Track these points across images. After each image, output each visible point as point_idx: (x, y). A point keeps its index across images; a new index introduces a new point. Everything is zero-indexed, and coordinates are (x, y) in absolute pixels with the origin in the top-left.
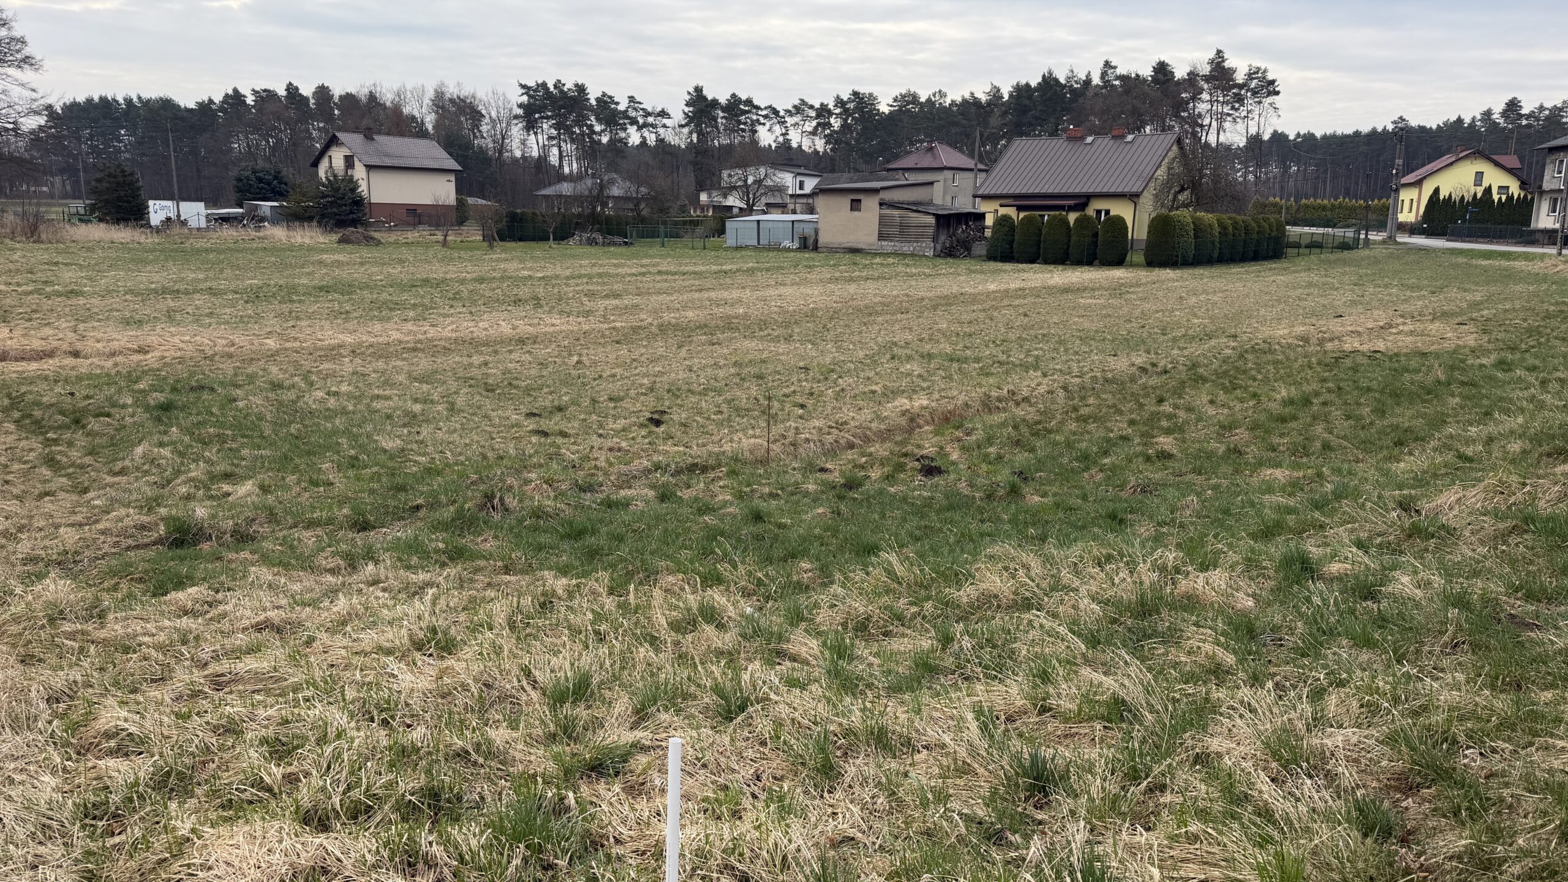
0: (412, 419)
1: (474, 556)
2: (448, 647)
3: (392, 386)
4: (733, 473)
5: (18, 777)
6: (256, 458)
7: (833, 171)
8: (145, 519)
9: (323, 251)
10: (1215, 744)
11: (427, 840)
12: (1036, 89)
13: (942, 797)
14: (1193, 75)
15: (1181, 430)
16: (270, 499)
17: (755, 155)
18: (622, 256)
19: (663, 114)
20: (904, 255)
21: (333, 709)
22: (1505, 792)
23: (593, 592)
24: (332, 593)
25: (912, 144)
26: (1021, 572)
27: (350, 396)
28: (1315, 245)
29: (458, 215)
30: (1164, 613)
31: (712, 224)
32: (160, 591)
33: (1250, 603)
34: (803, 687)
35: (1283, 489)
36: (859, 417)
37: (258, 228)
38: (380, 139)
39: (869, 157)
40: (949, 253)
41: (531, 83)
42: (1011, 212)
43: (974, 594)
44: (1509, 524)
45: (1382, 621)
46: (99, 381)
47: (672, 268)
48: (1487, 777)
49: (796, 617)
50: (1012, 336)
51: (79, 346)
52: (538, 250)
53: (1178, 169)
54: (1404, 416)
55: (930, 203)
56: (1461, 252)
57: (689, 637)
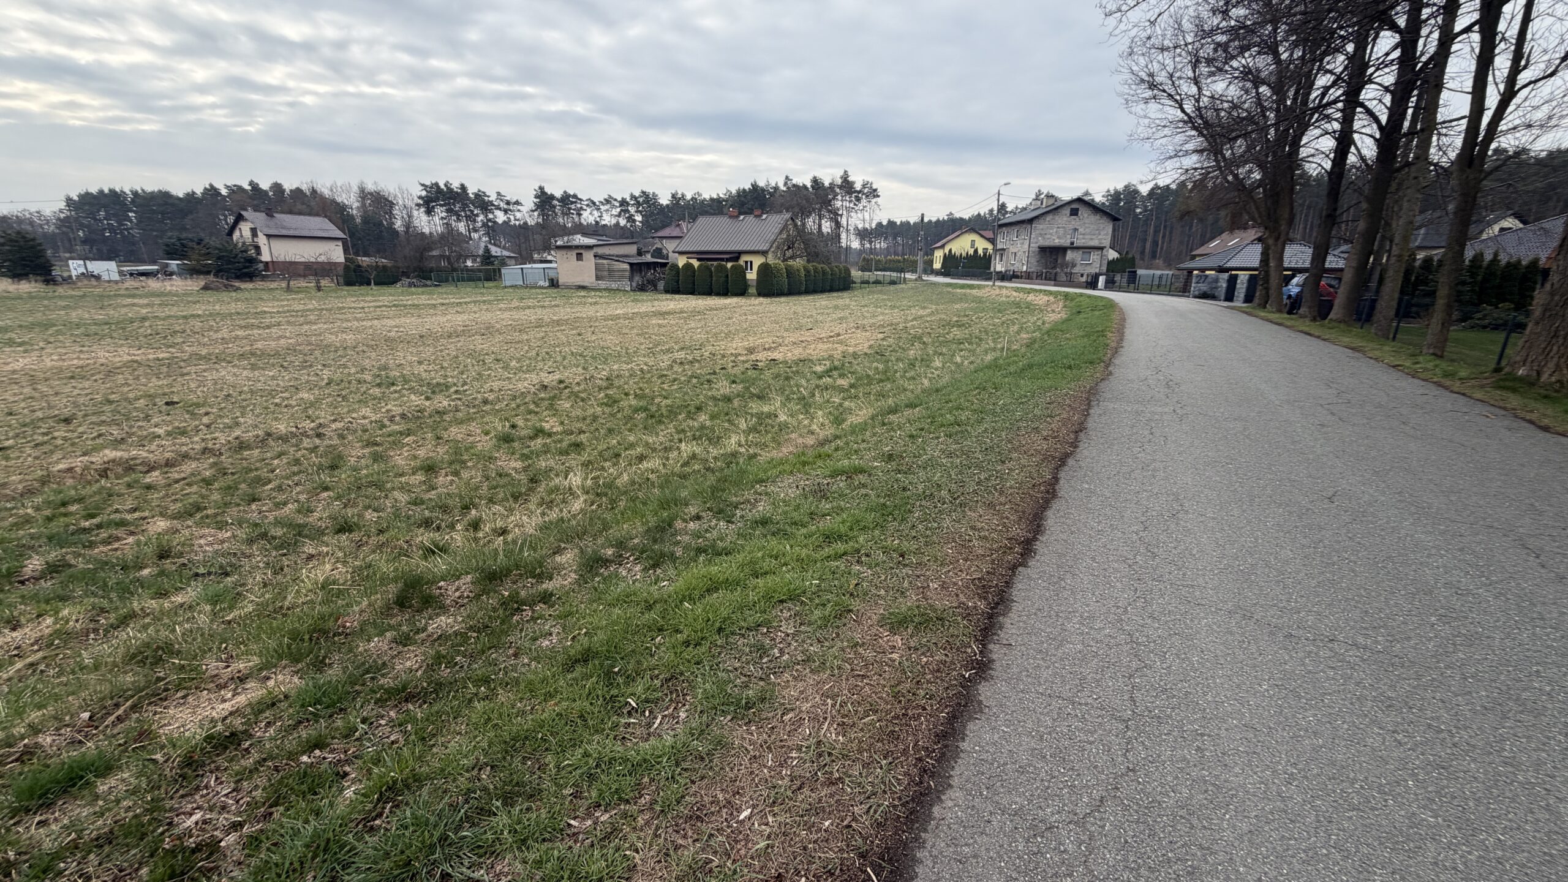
20: (612, 290)
29: (347, 269)
38: (280, 216)
40: (642, 288)
41: (428, 183)
55: (628, 256)
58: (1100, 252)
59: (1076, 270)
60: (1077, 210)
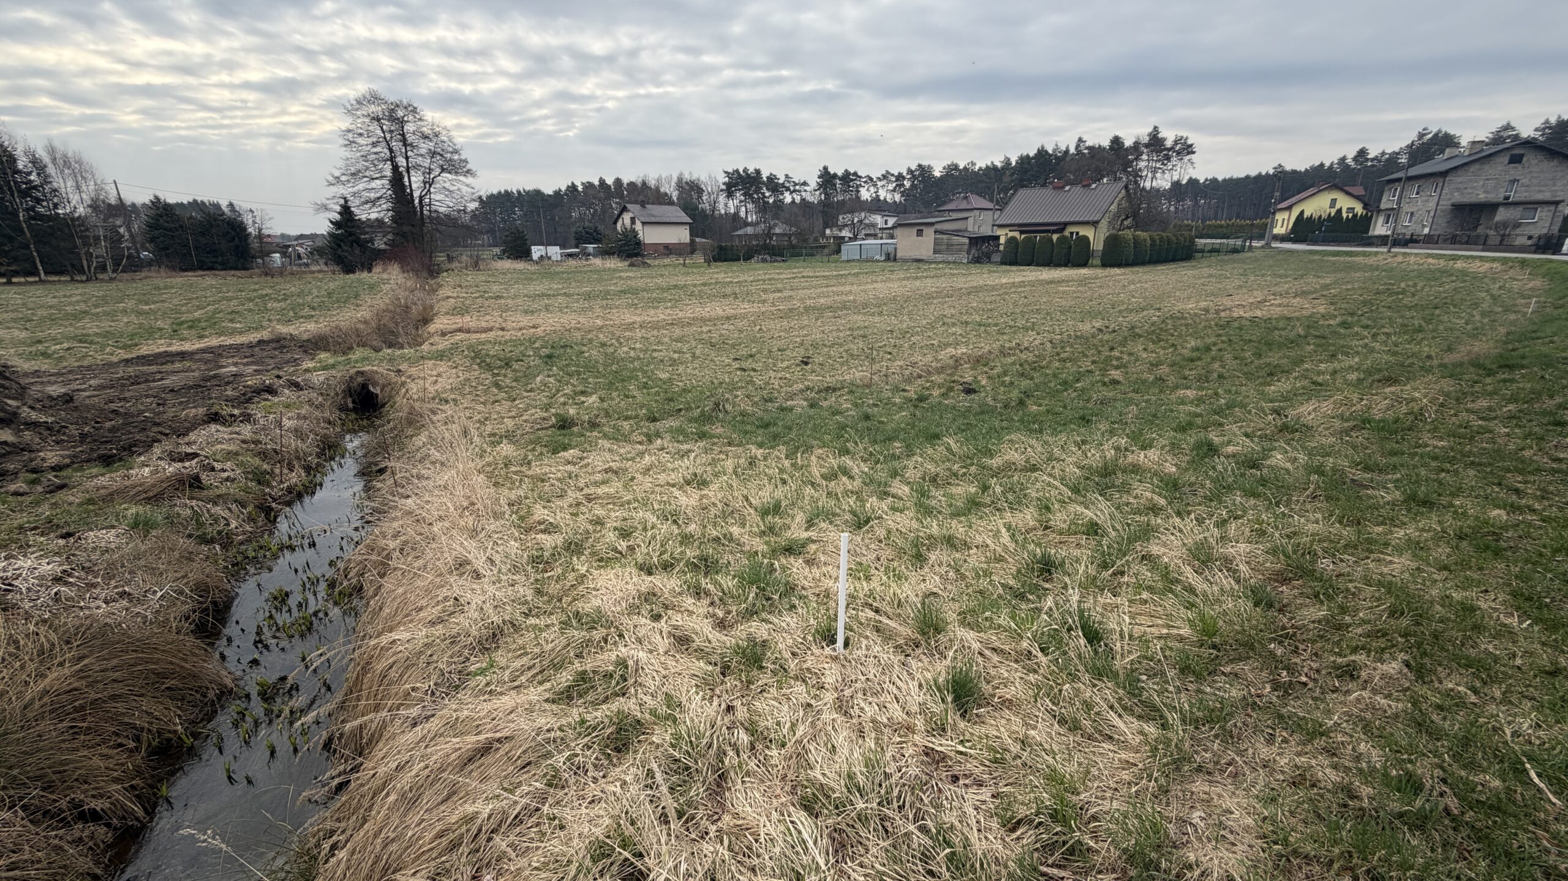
0: (674, 362)
1: (712, 436)
2: (703, 484)
3: (662, 344)
4: (851, 392)
5: (500, 542)
6: (596, 383)
7: (905, 213)
8: (545, 415)
9: (621, 271)
10: (1155, 549)
11: (705, 583)
12: (1033, 158)
13: (987, 573)
14: (1137, 144)
15: (1125, 367)
16: (605, 405)
17: (859, 205)
18: (781, 268)
19: (805, 184)
20: (949, 263)
21: (648, 513)
22: (1350, 585)
23: (778, 457)
24: (641, 454)
25: (954, 195)
26: (1029, 449)
27: (641, 350)
28: (1215, 251)
29: (691, 249)
30: (1120, 475)
31: (833, 247)
32: (555, 452)
33: (1174, 469)
34: (901, 511)
35: (1192, 402)
36: (924, 360)
37: (587, 260)
38: (648, 206)
39: (927, 204)
40: (977, 261)
41: (730, 170)
42: (1016, 234)
43: (1001, 463)
44: (1351, 423)
45: (1263, 482)
46: (516, 343)
47: (810, 274)
48: (1337, 576)
49: (894, 474)
50: (1017, 310)
51: (504, 325)
52: (735, 266)
53: (1124, 204)
54: (1274, 358)
55: (966, 230)
57: (833, 483)
58: (1553, 208)
59: (1518, 231)
60: (1522, 156)
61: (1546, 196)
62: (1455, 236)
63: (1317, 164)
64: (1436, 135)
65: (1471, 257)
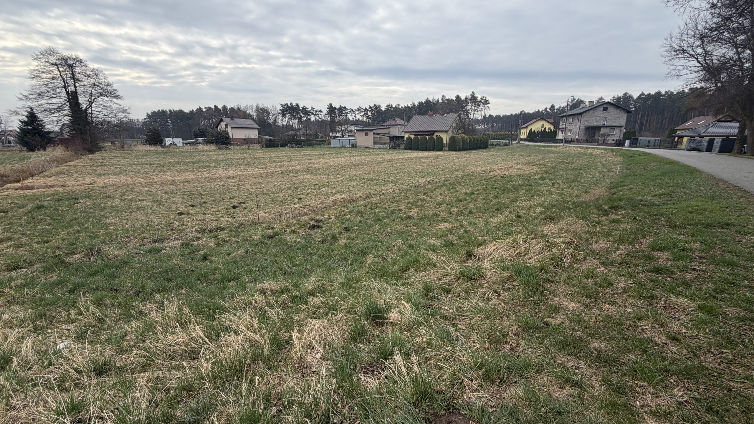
7: (365, 125)
9: (213, 152)
12: (424, 103)
17: (347, 122)
19: (321, 111)
20: (381, 149)
25: (390, 118)
28: (498, 145)
29: (259, 141)
37: (198, 146)
38: (235, 119)
40: (394, 148)
41: (283, 104)
42: (412, 136)
50: (395, 172)
52: (275, 149)
53: (459, 124)
56: (537, 146)
58: (620, 129)
59: (609, 138)
60: (607, 108)
61: (617, 124)
62: (587, 140)
63: (537, 110)
64: (578, 100)
65: (593, 148)
